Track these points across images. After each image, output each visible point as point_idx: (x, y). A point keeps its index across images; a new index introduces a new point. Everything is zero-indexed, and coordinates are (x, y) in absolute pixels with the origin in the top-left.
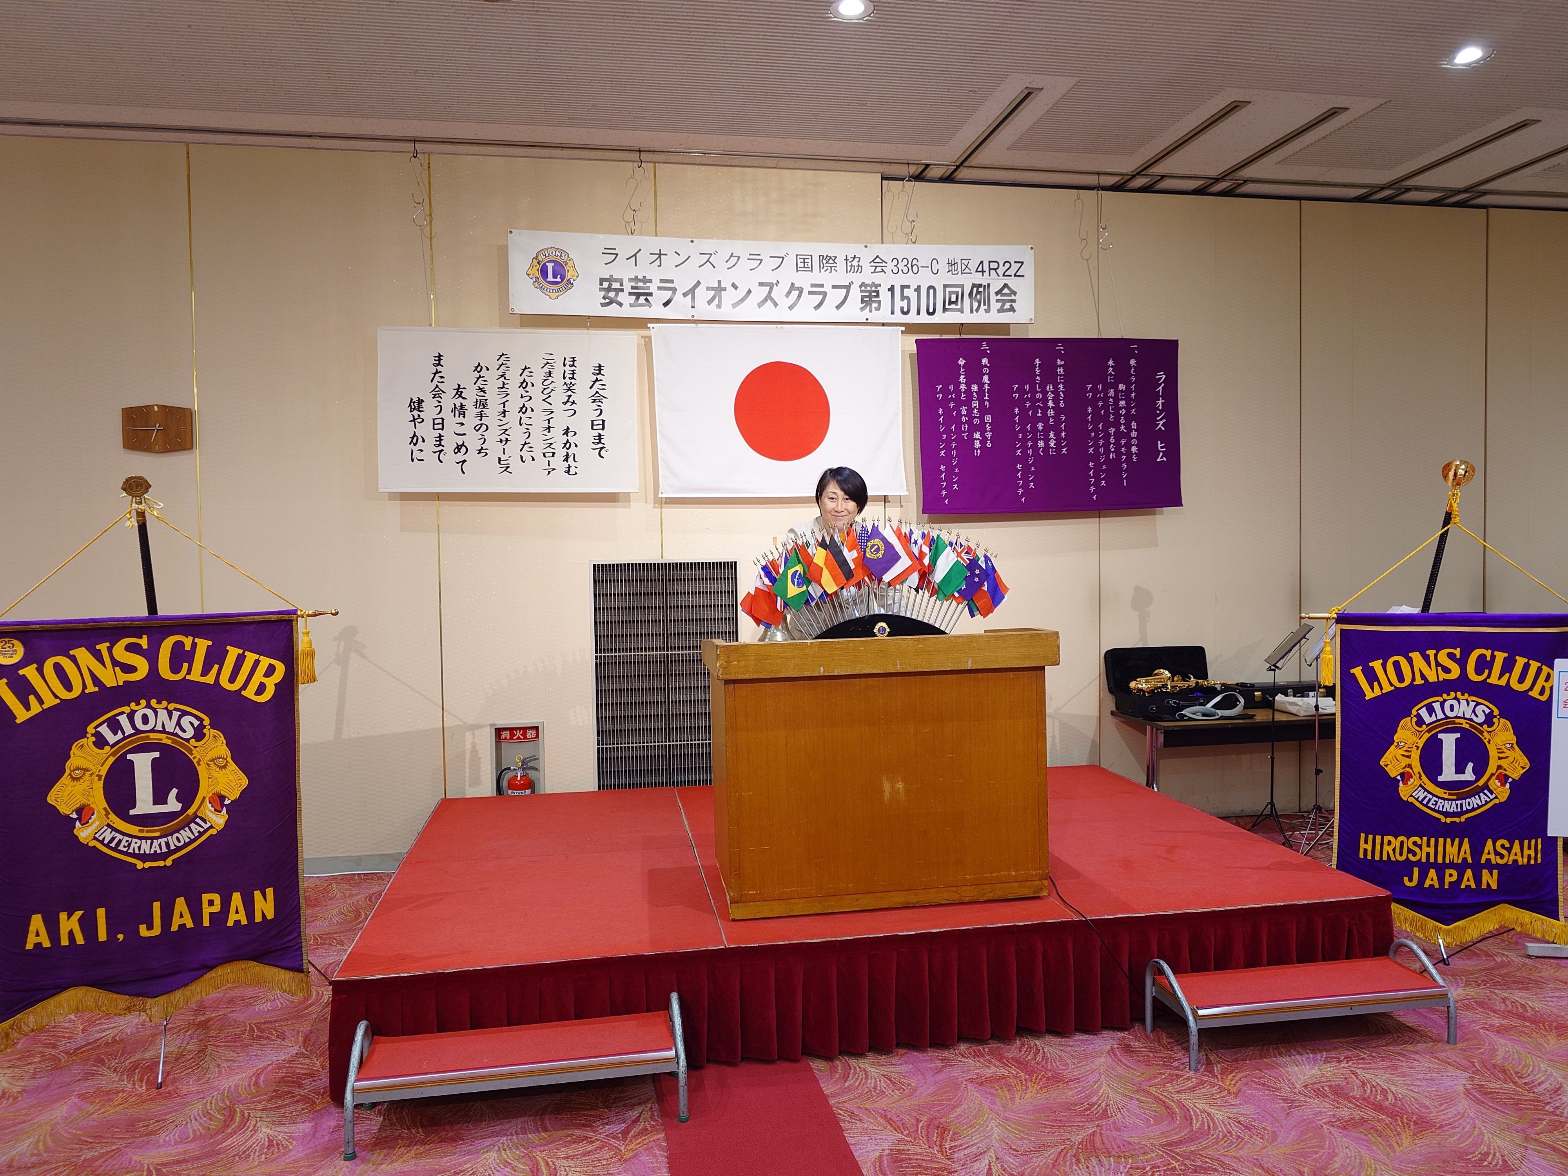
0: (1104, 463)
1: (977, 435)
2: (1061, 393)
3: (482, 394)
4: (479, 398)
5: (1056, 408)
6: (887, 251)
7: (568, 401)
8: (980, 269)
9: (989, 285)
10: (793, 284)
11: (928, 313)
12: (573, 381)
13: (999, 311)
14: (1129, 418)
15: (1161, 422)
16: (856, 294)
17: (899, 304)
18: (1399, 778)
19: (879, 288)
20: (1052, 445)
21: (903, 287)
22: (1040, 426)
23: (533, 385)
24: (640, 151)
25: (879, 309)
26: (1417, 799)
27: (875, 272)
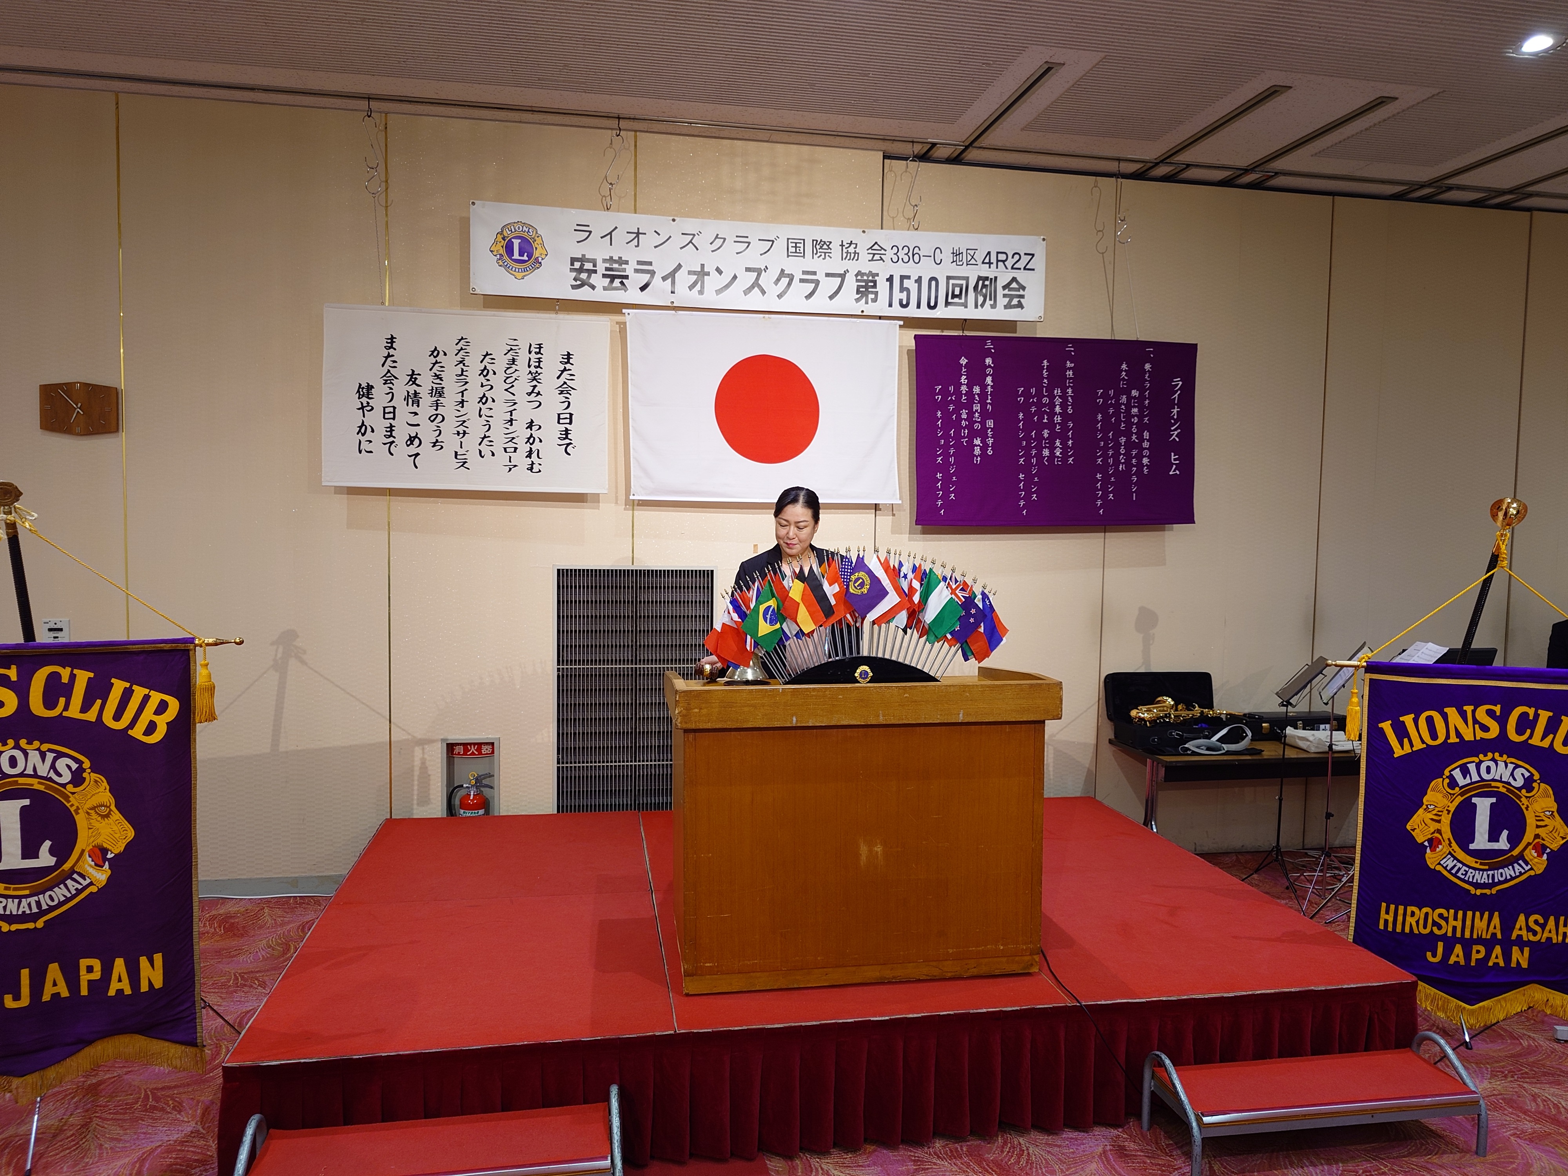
0: (1112, 475)
1: (977, 441)
2: (1070, 398)
3: (438, 381)
4: (435, 386)
5: (1063, 414)
6: (887, 238)
7: (532, 392)
8: (987, 260)
9: (996, 278)
10: (782, 270)
11: (930, 307)
12: (539, 370)
13: (1006, 307)
14: (1141, 427)
15: (1176, 433)
16: (851, 284)
17: (898, 295)
18: (1426, 844)
19: (876, 278)
20: (1058, 454)
21: (903, 278)
22: (1046, 433)
23: (495, 373)
24: (619, 118)
25: (876, 301)
26: (1445, 868)
27: (872, 260)
